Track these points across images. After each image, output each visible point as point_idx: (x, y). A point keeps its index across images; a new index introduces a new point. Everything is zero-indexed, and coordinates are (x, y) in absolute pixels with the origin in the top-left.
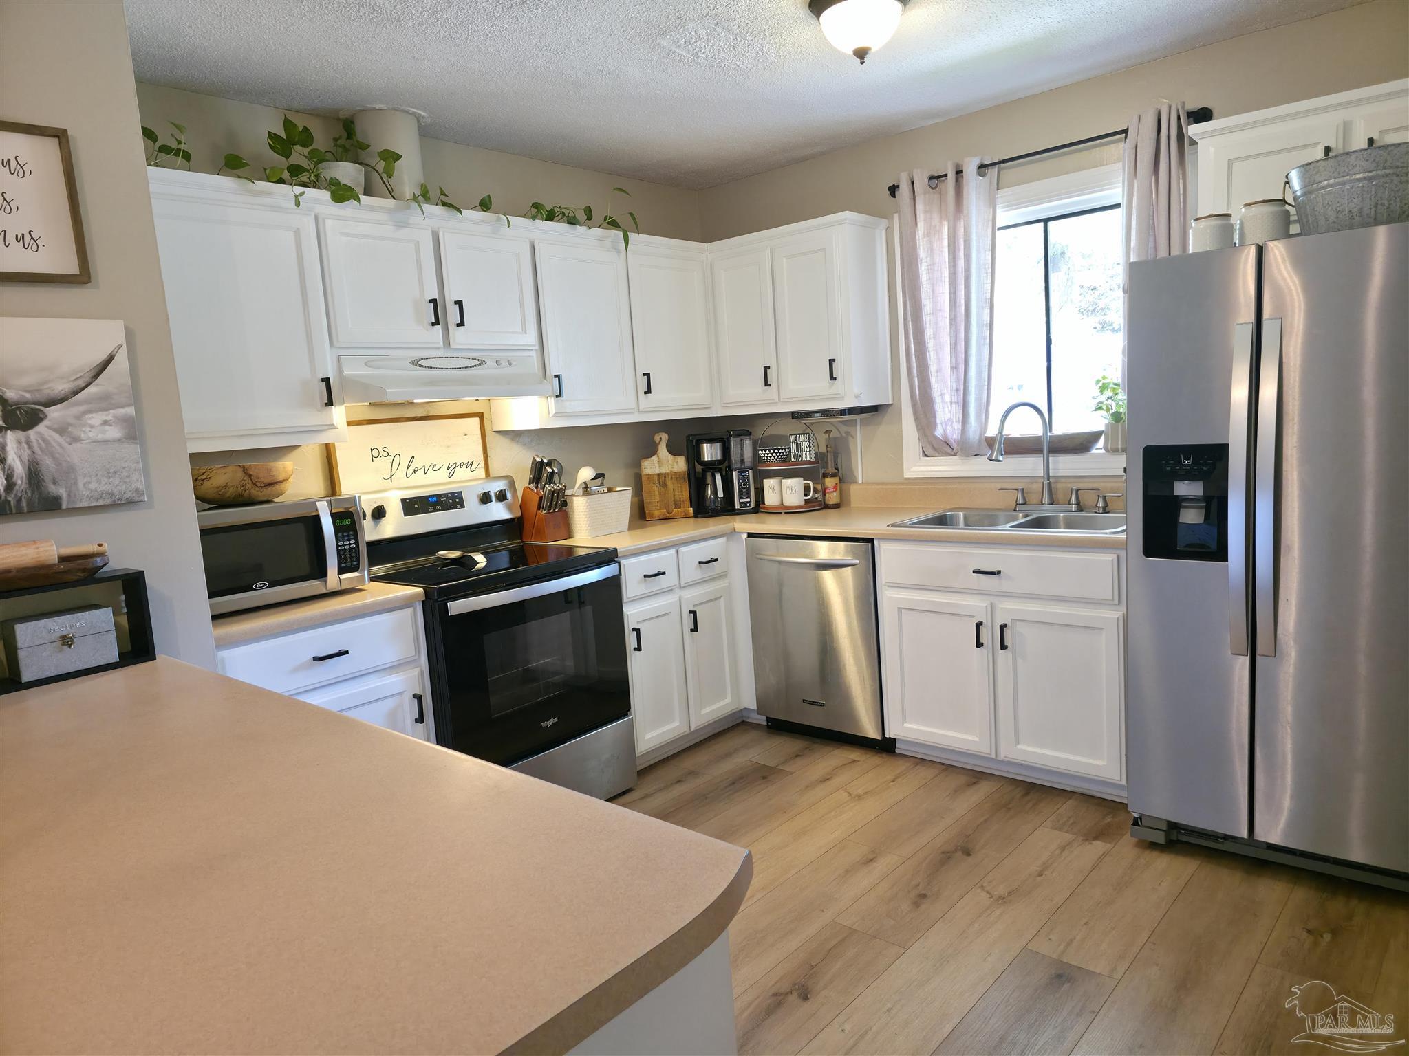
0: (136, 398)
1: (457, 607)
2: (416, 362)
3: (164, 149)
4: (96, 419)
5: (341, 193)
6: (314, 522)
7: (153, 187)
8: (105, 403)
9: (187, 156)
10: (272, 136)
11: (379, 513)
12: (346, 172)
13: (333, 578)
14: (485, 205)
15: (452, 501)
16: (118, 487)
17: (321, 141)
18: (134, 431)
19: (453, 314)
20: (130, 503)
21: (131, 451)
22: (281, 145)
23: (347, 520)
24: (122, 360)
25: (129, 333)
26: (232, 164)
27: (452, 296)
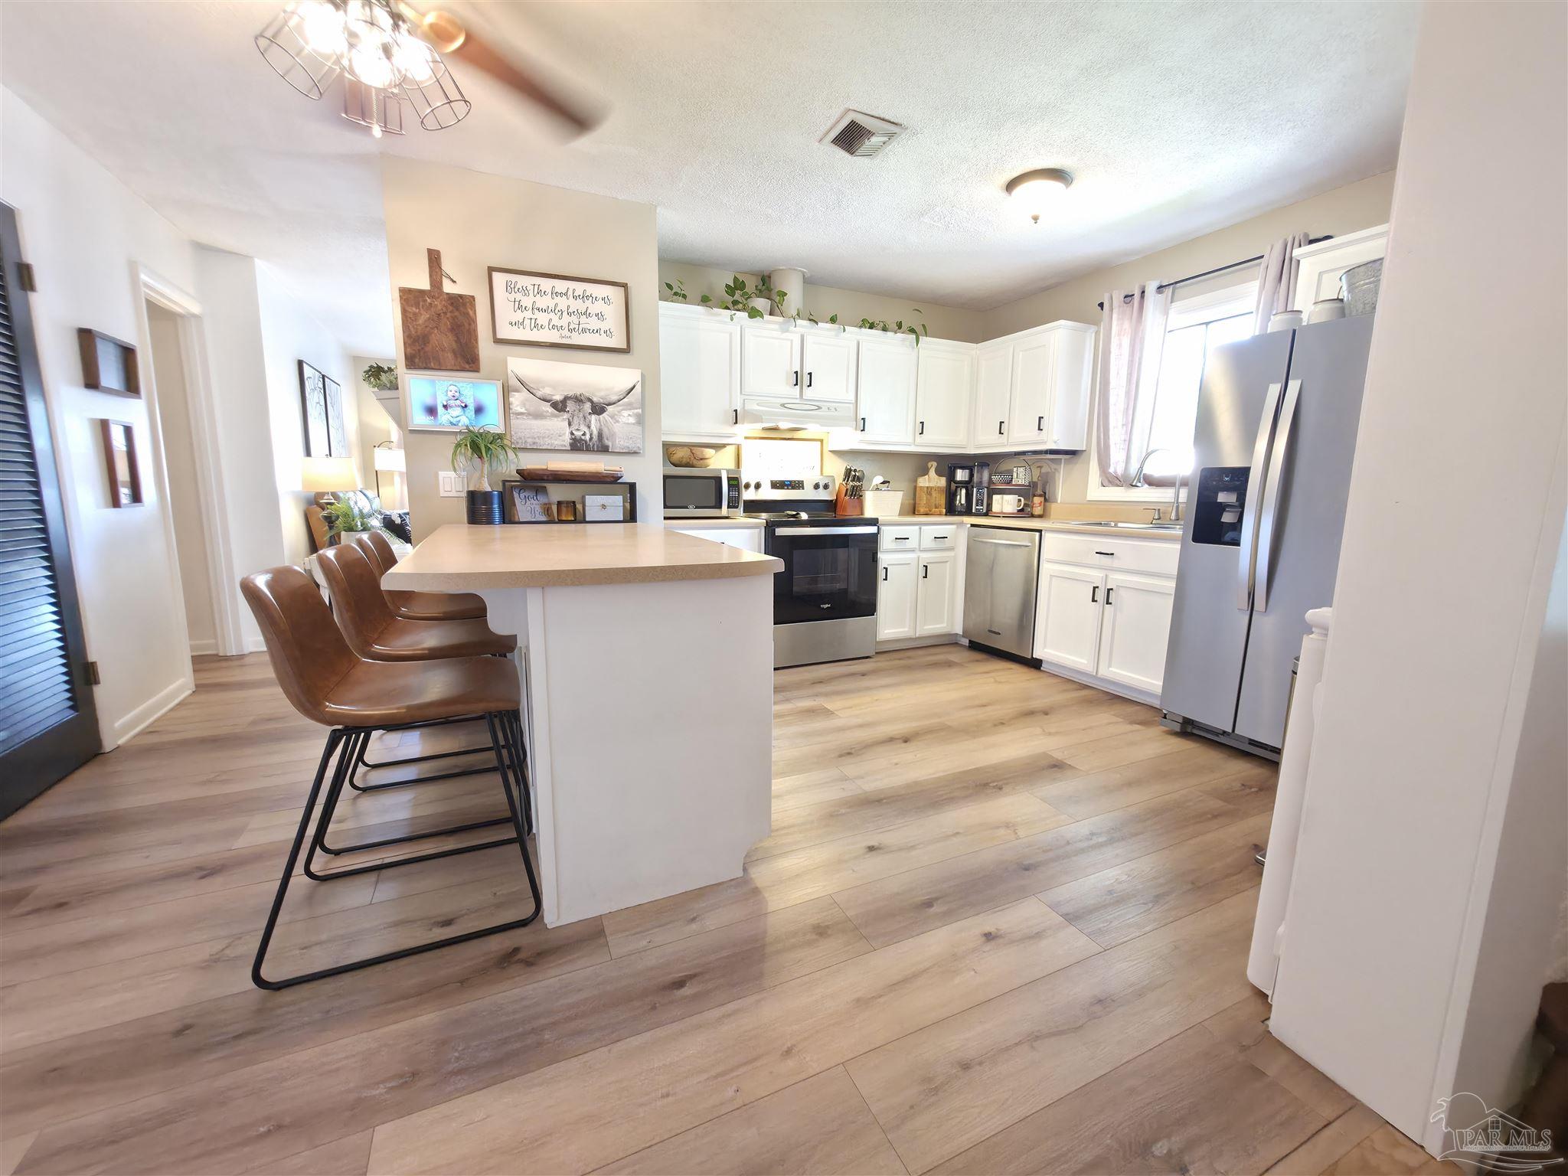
0: (643, 406)
1: (781, 531)
2: (783, 405)
3: (676, 294)
4: (625, 413)
5: (754, 313)
6: (719, 480)
7: (661, 312)
8: (630, 406)
9: (684, 296)
10: (727, 286)
11: (758, 486)
12: (761, 303)
13: (725, 511)
14: (833, 320)
15: (797, 485)
16: (633, 447)
17: (750, 288)
18: (640, 420)
19: (806, 381)
20: (635, 453)
21: (638, 429)
22: (730, 290)
23: (735, 483)
24: (638, 388)
25: (643, 376)
26: (705, 301)
27: (807, 371)
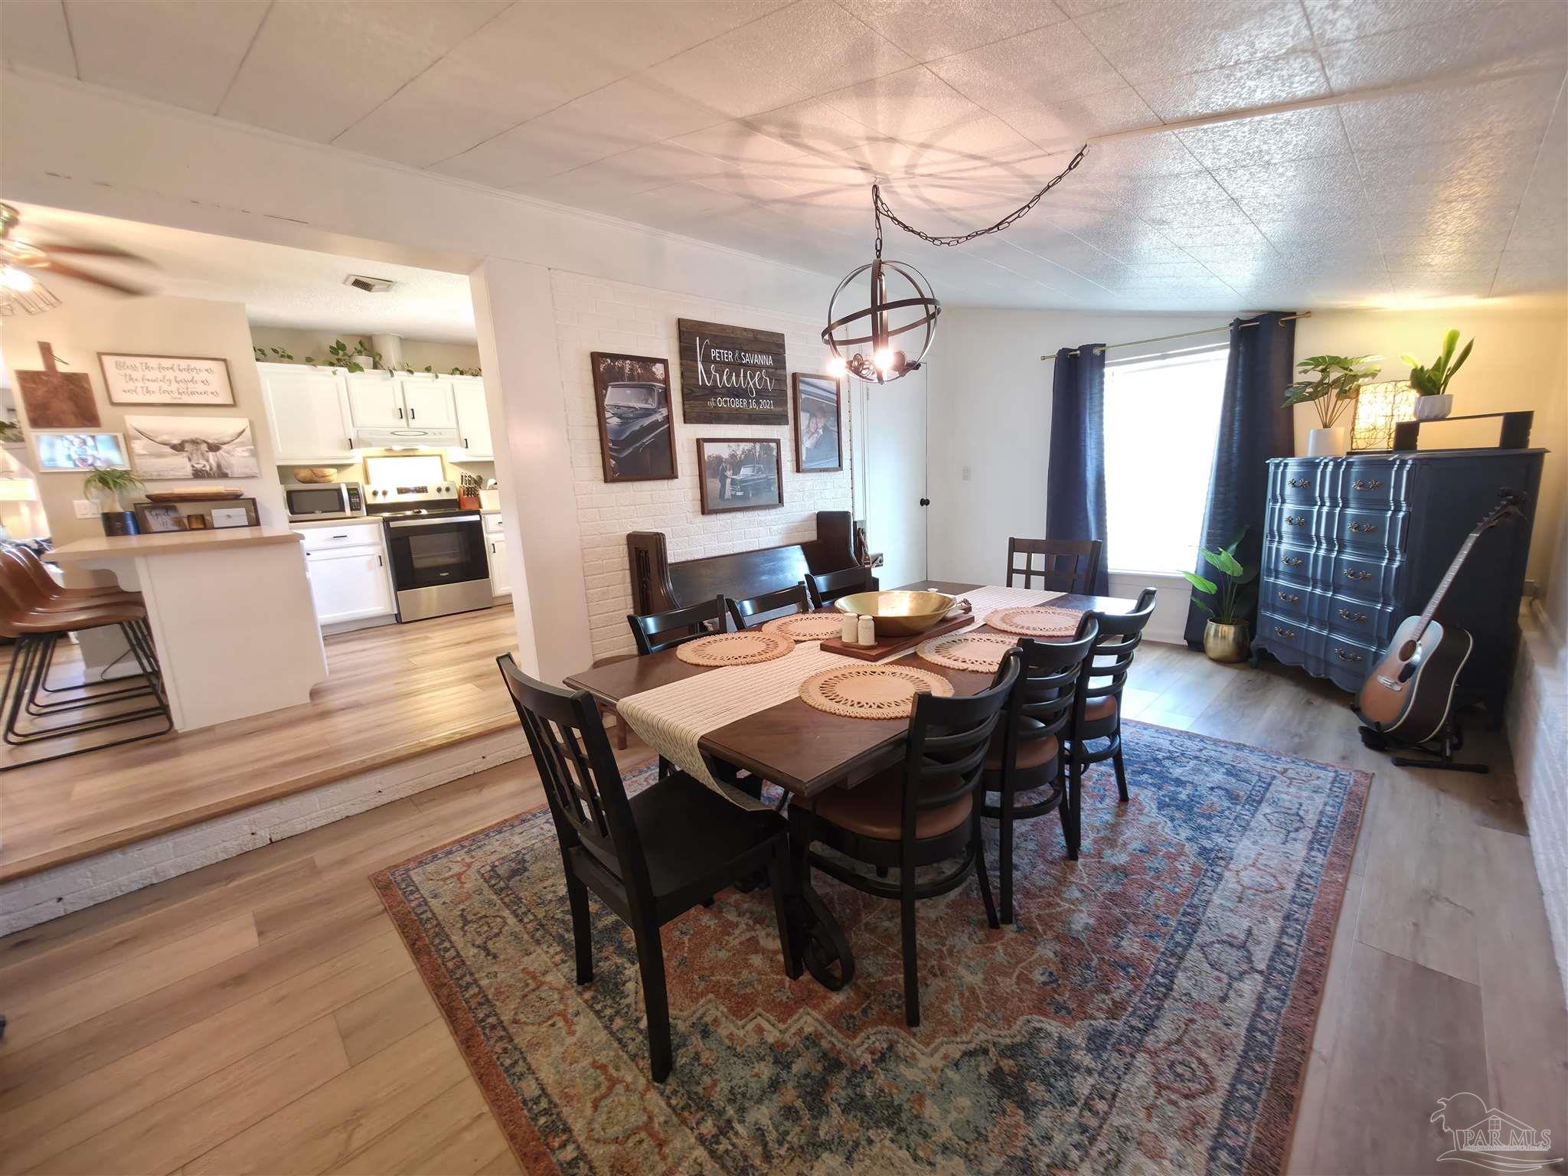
0: (254, 441)
1: (393, 524)
2: (393, 433)
6: (339, 491)
10: (331, 347)
11: (385, 493)
13: (348, 512)
14: (428, 370)
15: (423, 490)
16: (248, 471)
17: (350, 349)
18: (254, 453)
19: (410, 415)
20: (253, 477)
21: (253, 460)
22: (334, 351)
23: (354, 492)
26: (309, 361)
27: (409, 408)
